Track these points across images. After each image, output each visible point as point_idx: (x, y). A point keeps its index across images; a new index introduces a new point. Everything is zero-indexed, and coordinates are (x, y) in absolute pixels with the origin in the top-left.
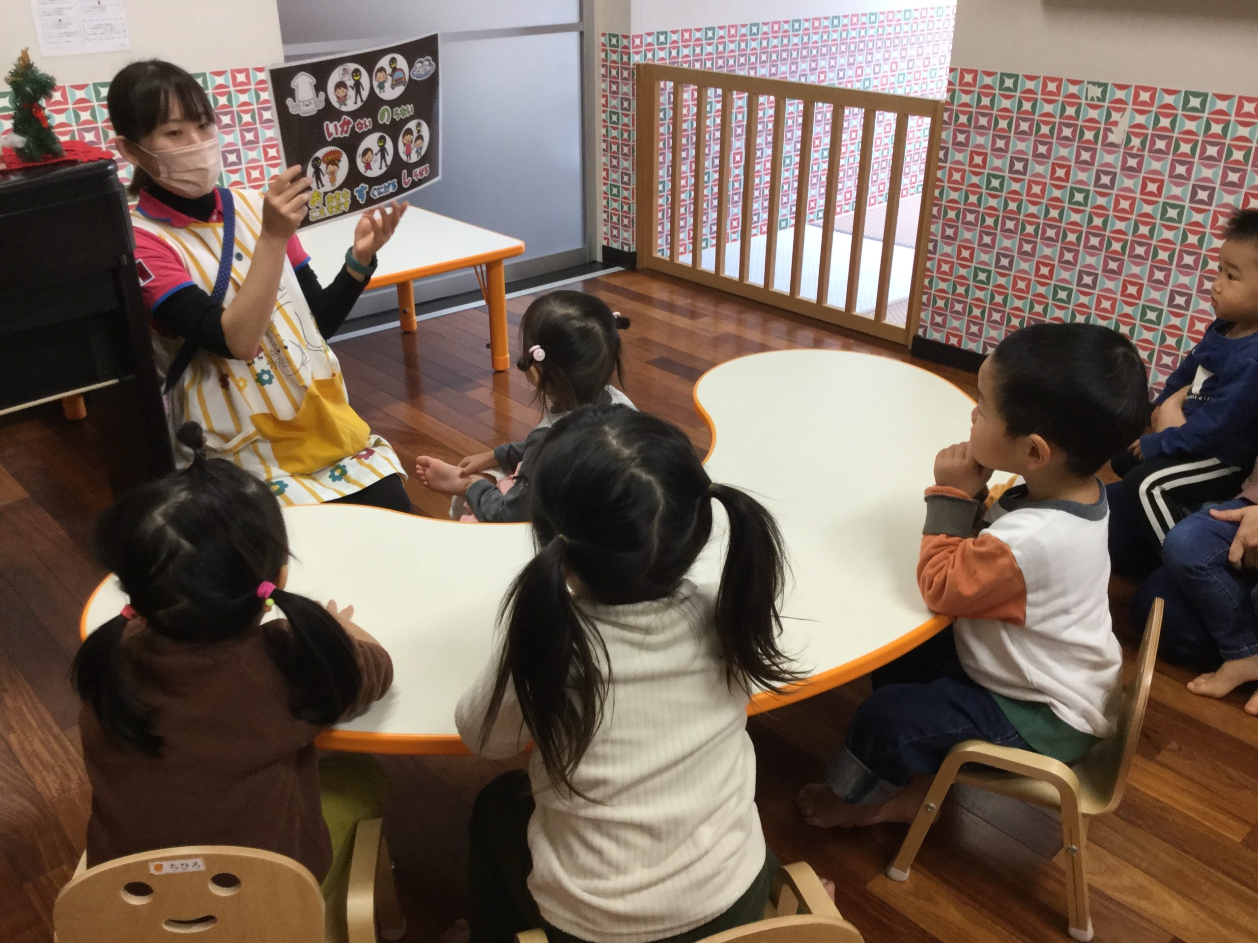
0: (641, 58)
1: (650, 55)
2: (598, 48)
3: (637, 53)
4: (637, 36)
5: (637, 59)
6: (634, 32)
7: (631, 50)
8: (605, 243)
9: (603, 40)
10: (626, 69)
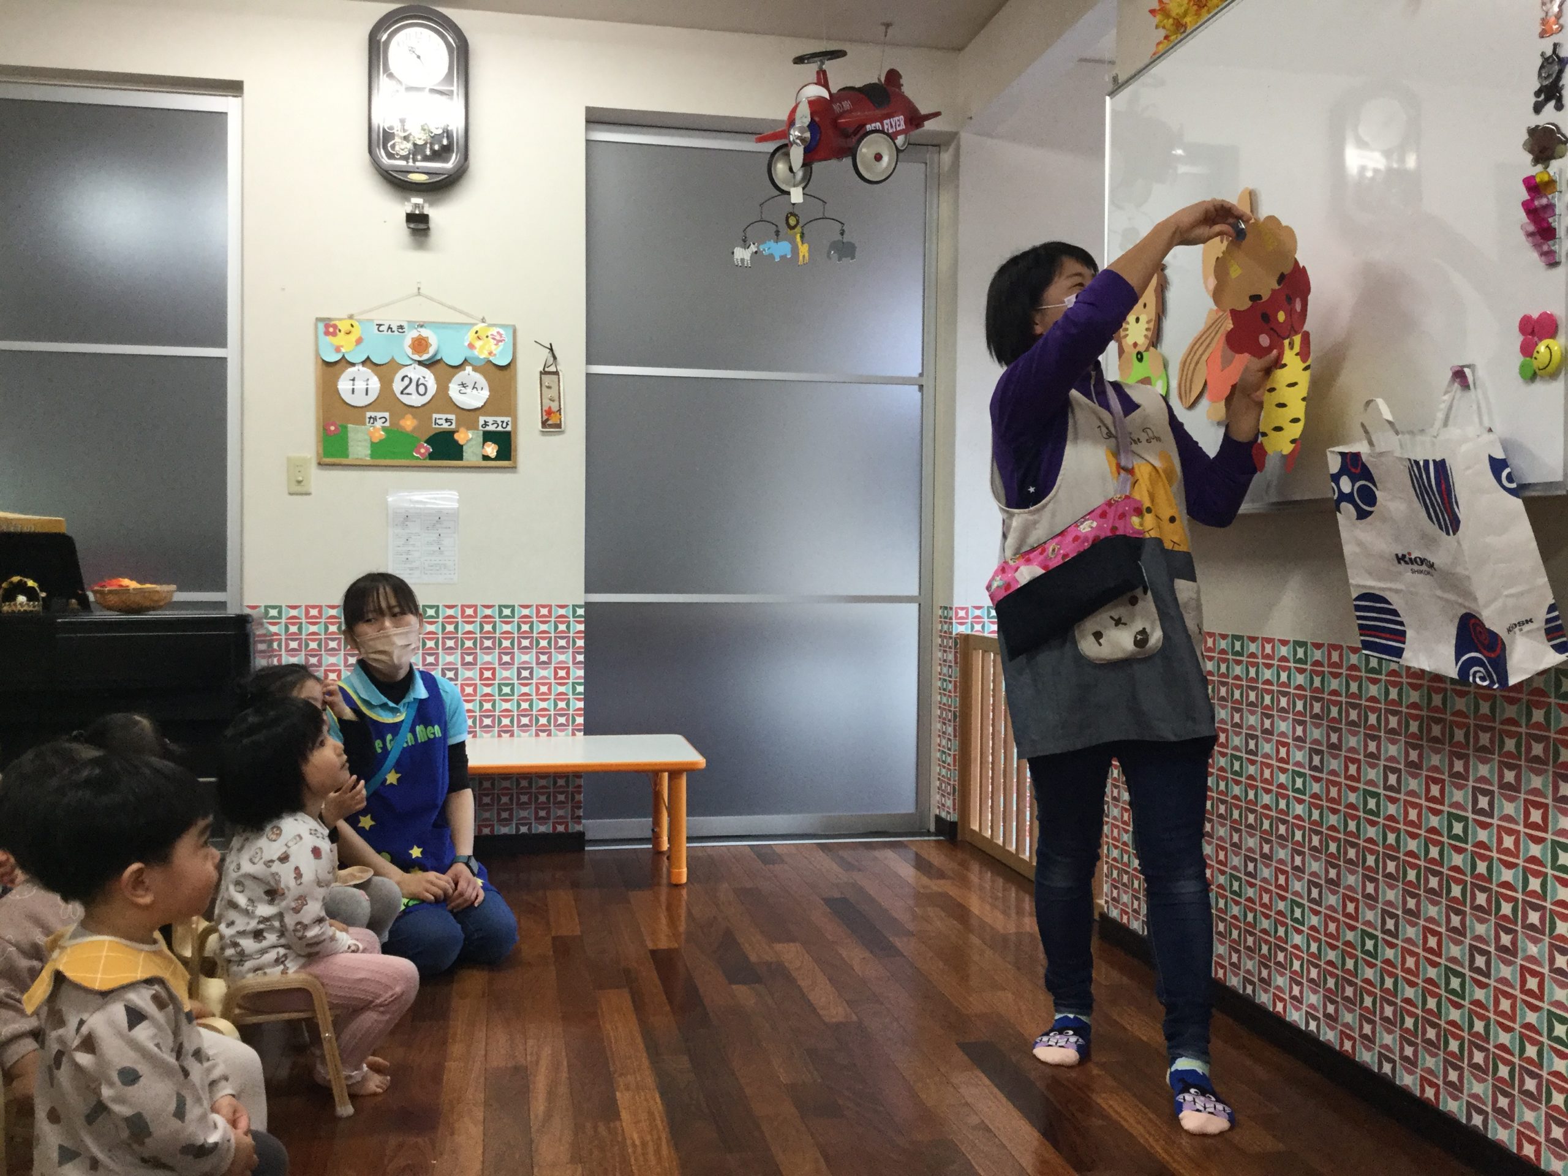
0: (966, 629)
1: (978, 627)
2: (936, 619)
3: (961, 624)
4: (962, 609)
5: (959, 629)
6: (956, 605)
7: (954, 621)
8: (937, 813)
9: (940, 612)
10: (951, 638)
